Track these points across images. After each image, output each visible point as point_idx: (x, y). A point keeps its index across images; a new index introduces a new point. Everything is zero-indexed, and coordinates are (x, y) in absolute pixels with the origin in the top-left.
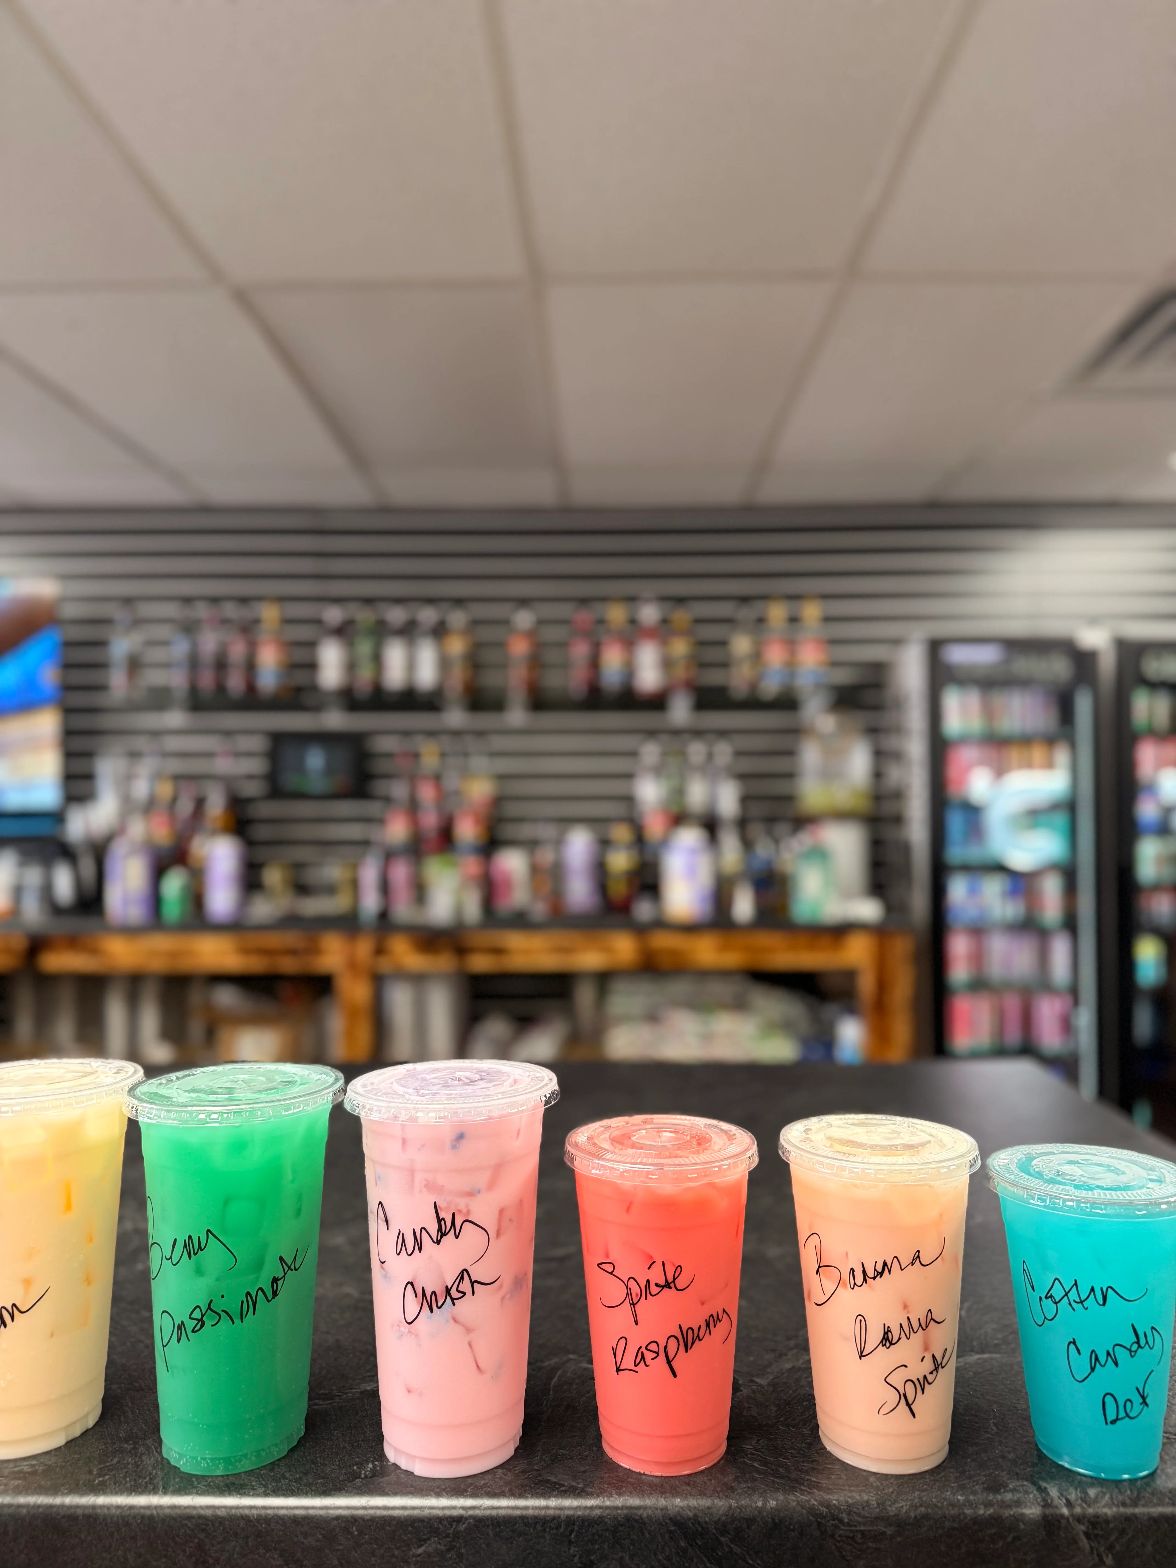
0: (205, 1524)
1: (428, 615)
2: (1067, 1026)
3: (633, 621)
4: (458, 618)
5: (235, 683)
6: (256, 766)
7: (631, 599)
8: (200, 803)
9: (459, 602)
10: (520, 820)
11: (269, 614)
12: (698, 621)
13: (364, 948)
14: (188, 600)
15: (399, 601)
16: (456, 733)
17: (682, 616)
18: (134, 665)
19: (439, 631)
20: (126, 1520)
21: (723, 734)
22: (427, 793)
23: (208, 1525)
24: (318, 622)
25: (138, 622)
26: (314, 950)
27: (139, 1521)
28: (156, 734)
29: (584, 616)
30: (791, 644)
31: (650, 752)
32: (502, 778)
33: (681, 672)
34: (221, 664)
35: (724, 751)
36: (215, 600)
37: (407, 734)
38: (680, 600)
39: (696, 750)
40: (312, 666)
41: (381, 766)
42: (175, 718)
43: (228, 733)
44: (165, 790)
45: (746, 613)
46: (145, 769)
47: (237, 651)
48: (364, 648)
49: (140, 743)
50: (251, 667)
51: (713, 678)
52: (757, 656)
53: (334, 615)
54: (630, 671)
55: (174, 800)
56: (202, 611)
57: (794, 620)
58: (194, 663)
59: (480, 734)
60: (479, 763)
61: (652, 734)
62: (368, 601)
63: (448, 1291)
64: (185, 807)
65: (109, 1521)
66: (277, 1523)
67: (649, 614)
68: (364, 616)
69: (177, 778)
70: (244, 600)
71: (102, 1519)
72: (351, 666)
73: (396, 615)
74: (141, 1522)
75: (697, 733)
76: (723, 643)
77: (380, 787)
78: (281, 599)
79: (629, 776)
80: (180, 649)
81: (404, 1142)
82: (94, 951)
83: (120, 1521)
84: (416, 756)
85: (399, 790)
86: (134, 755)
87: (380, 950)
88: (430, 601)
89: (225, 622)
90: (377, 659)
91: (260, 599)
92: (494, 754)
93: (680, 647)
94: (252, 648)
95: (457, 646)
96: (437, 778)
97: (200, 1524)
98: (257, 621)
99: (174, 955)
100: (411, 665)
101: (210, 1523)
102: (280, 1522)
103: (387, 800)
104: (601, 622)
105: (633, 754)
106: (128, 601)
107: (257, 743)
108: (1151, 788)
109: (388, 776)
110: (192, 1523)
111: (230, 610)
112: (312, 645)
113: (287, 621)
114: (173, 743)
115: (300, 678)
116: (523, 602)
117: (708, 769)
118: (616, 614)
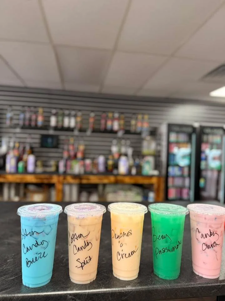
1: (73, 113)
2: (188, 194)
3: (113, 116)
4: (79, 114)
5: (33, 124)
6: (37, 141)
7: (113, 112)
8: (24, 148)
9: (80, 110)
10: (90, 154)
11: (40, 110)
12: (126, 117)
13: (61, 178)
14: (23, 106)
15: (68, 109)
16: (77, 136)
17: (123, 116)
18: (11, 119)
19: (75, 116)
21: (128, 139)
22: (71, 148)
24: (50, 112)
25: (12, 110)
26: (51, 178)
28: (15, 133)
29: (104, 115)
30: (142, 123)
31: (115, 142)
32: (86, 145)
33: (122, 127)
34: (30, 120)
35: (128, 142)
36: (29, 107)
37: (67, 136)
38: (122, 113)
39: (123, 142)
40: (49, 121)
41: (61, 142)
42: (18, 130)
43: (30, 134)
44: (17, 145)
45: (134, 116)
46: (12, 140)
47: (34, 117)
48: (60, 118)
49: (11, 135)
50: (36, 121)
51: (128, 128)
52: (136, 125)
53: (54, 111)
54: (112, 126)
55: (19, 147)
56: (26, 109)
57: (143, 118)
58: (24, 119)
59: (82, 137)
60: (82, 142)
61: (115, 138)
62: (61, 109)
63: (212, 245)
64: (21, 149)
67: (116, 115)
68: (60, 112)
69: (19, 143)
70: (35, 107)
72: (57, 122)
73: (67, 112)
75: (123, 138)
76: (130, 122)
77: (61, 146)
78: (43, 107)
79: (110, 146)
80: (22, 116)
81: (205, 218)
82: (4, 178)
84: (69, 140)
85: (66, 147)
86: (10, 137)
87: (65, 178)
88: (74, 110)
89: (31, 111)
90: (63, 121)
91: (38, 107)
92: (85, 141)
93: (122, 122)
94: (37, 117)
95: (79, 119)
96: (73, 145)
98: (38, 112)
99: (21, 179)
100: (69, 122)
103: (63, 149)
104: (107, 116)
105: (111, 142)
106: (10, 106)
107: (38, 136)
108: (204, 152)
109: (63, 144)
111: (32, 109)
112: (49, 117)
113: (44, 112)
114: (18, 135)
115: (46, 124)
116: (92, 111)
117: (125, 145)
118: (110, 115)
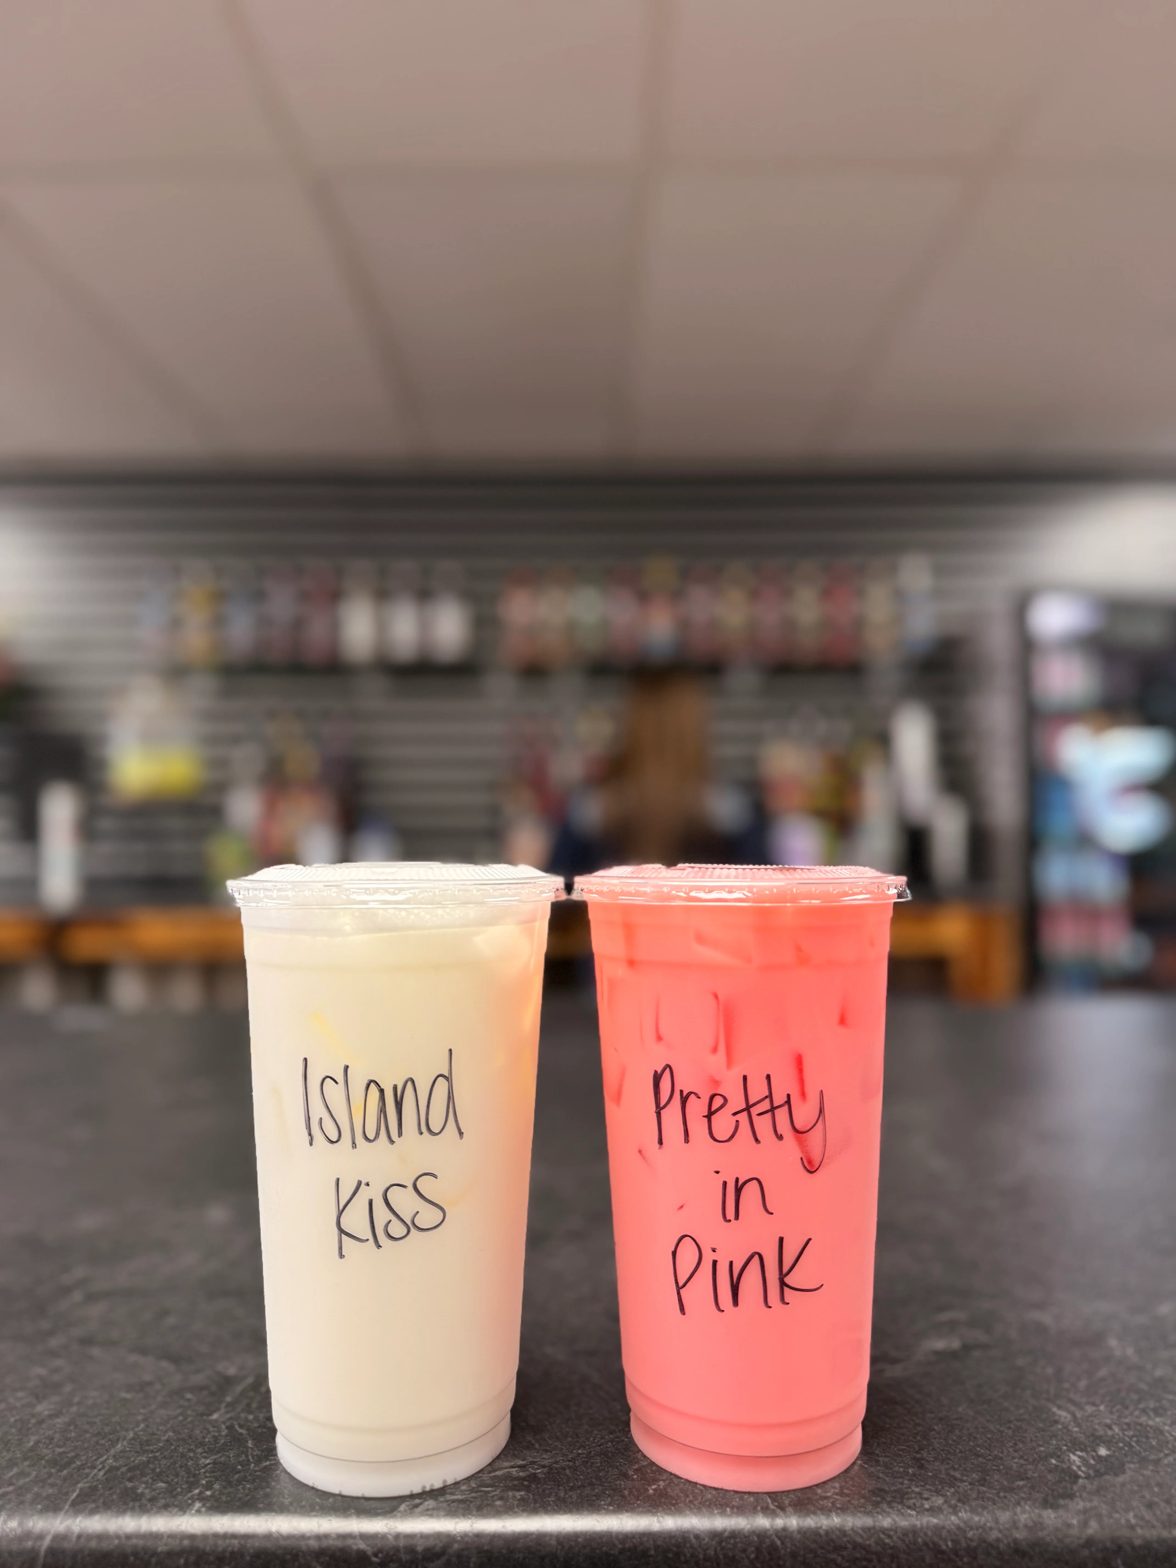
0: (865, 1559)
20: (731, 1554)
23: (870, 1561)
27: (753, 1556)
65: (701, 1556)
66: (988, 1554)
71: (688, 1555)
74: (757, 1558)
83: (721, 1557)
97: (857, 1559)
101: (874, 1557)
102: (994, 1552)
110: (843, 1557)
